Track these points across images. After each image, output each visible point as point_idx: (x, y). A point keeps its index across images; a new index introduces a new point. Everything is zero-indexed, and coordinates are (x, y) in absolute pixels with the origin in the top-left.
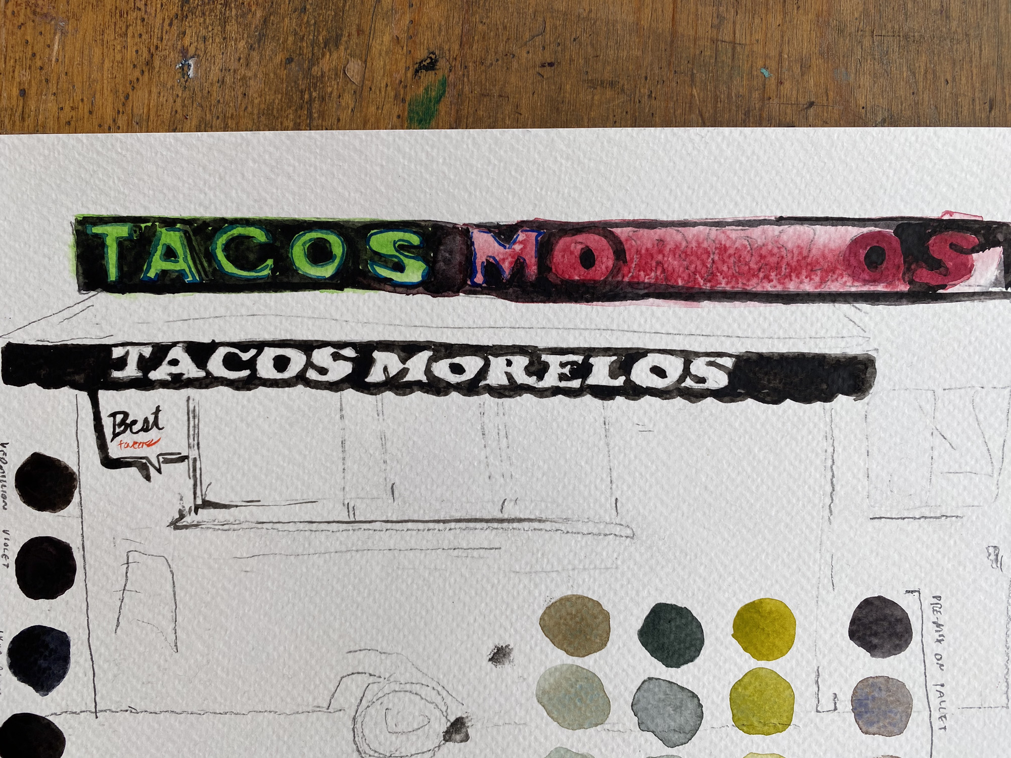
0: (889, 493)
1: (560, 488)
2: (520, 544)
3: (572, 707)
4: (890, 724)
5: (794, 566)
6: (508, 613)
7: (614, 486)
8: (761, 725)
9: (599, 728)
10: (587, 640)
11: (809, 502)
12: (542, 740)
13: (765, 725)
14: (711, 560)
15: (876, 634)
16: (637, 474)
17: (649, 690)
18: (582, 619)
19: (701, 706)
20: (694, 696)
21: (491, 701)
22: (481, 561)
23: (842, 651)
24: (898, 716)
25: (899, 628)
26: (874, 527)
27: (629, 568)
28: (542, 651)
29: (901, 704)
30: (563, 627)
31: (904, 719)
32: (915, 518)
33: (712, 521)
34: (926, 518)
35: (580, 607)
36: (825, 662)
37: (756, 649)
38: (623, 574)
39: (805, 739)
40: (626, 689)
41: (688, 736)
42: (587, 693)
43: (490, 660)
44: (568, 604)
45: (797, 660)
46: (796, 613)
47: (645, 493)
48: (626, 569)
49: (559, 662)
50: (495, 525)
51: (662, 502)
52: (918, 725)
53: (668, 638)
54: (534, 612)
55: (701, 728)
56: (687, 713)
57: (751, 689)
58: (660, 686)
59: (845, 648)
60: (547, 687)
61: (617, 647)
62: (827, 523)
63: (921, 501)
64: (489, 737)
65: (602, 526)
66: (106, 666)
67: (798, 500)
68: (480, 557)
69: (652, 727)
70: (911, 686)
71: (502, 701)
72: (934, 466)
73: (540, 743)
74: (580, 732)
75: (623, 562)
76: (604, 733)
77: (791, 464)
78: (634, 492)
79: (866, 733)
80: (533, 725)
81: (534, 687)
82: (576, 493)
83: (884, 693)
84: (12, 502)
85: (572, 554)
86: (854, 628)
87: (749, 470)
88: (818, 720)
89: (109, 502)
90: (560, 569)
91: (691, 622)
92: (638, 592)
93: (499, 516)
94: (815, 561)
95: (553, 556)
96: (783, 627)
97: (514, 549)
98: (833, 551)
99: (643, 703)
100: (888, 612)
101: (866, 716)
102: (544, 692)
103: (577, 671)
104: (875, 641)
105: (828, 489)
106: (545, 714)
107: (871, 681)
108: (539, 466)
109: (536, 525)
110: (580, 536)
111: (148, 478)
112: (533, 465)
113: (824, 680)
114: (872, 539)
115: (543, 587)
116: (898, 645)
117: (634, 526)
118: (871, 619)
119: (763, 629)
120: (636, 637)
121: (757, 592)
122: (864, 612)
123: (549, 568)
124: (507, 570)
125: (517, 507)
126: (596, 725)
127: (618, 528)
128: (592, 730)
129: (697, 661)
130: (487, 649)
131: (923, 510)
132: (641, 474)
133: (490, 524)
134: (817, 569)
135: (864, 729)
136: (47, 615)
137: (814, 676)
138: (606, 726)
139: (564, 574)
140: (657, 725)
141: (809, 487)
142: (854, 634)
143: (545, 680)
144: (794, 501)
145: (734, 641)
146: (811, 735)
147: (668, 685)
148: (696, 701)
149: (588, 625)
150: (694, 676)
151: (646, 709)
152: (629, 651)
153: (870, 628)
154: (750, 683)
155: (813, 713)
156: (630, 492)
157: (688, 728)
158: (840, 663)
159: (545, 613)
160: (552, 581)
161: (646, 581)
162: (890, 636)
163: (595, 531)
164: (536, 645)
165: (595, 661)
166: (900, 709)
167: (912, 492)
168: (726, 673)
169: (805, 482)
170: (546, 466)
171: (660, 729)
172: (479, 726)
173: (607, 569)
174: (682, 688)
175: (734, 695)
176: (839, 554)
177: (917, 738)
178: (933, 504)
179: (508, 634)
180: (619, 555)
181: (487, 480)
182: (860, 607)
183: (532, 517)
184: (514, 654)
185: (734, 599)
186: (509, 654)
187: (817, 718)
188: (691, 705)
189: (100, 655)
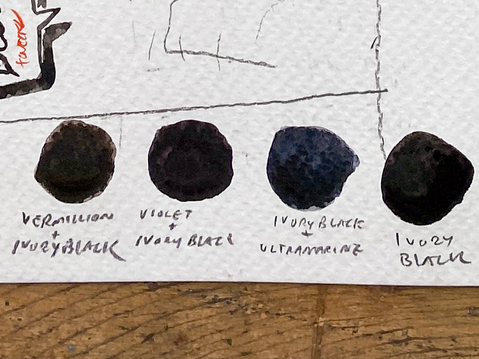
66: (318, 79)
84: (102, 207)
111: (66, 26)
136: (253, 158)
189: (304, 87)
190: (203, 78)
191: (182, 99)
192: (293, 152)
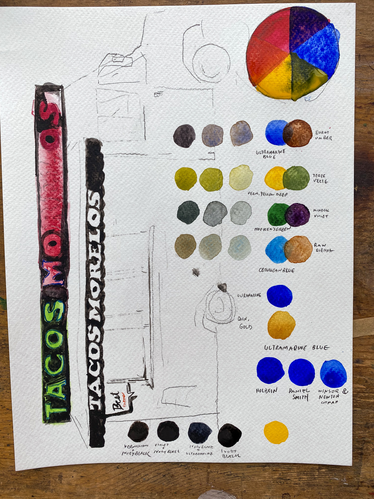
0: (136, 133)
1: (138, 252)
2: (157, 266)
3: (214, 247)
4: (219, 133)
5: (163, 168)
6: (181, 270)
7: (136, 233)
8: (220, 180)
9: (221, 238)
10: (190, 242)
11: (139, 163)
12: (225, 258)
13: (219, 179)
14: (161, 198)
15: (187, 138)
16: (132, 225)
17: (207, 221)
18: (183, 244)
19: (213, 202)
20: (209, 204)
21: (212, 276)
22: (163, 279)
23: (193, 150)
24: (216, 130)
25: (185, 129)
26: (149, 139)
27: (165, 228)
28: (194, 258)
29: (212, 128)
30: (186, 251)
31: (217, 128)
32: (145, 123)
33: (148, 198)
34: (144, 120)
35: (179, 245)
36: (197, 157)
37: (193, 182)
38: (167, 230)
39: (224, 164)
40: (207, 228)
41: (223, 206)
42: (209, 242)
43: (198, 276)
44: (178, 249)
45: (197, 167)
46: (180, 167)
47: (138, 222)
48: (165, 229)
49: (198, 252)
50: (151, 275)
51: (141, 216)
52: (219, 122)
53: (189, 214)
54: (181, 261)
55: (220, 202)
56: (215, 207)
57: (207, 184)
58: (206, 217)
59: (192, 149)
60: (207, 256)
61: (193, 232)
62: (147, 156)
63: (139, 121)
64: (225, 276)
65: (150, 237)
66: (202, 410)
67: (139, 167)
68: (162, 280)
69: (220, 219)
70: (205, 125)
71: (212, 272)
72: (126, 116)
73: (226, 258)
74: (222, 245)
75: (163, 230)
76: (222, 236)
77: (126, 169)
78: (138, 226)
79: (222, 141)
80: (220, 261)
81: (207, 261)
82: (139, 246)
83: (208, 135)
84: (145, 443)
85: (160, 248)
86: (185, 146)
87: (129, 185)
88: (218, 159)
89: (145, 410)
90: (166, 252)
91: (184, 205)
92: (173, 225)
93: (148, 273)
94: (161, 160)
95: (161, 254)
96: (185, 172)
97: (159, 268)
98: (157, 154)
99: (212, 223)
100: (179, 133)
101: (216, 142)
102: (209, 257)
103: (201, 246)
104: (189, 138)
105: (135, 155)
106: (216, 257)
107: (204, 140)
108: (130, 260)
109: (151, 260)
110: (154, 245)
111: (136, 397)
112: (130, 262)
113: (203, 157)
114: (153, 139)
115: (172, 258)
116: (191, 130)
117: (150, 226)
118: (182, 140)
119: (186, 179)
120: (189, 225)
121: (172, 181)
122: (179, 142)
123: (166, 256)
124: (166, 270)
125: (144, 267)
126: (220, 239)
127: (151, 231)
128: (222, 240)
129: (197, 203)
130: (194, 277)
131: (142, 120)
132: (132, 223)
133: (151, 277)
134: (164, 160)
135: (221, 142)
136: (185, 431)
137: (202, 161)
138: (220, 235)
139: (167, 250)
140: (220, 218)
141: (135, 163)
142: (187, 146)
143: (204, 257)
144: (140, 168)
145: (190, 190)
146: (223, 162)
147: (205, 214)
148: (211, 204)
149: (185, 242)
150: (203, 204)
151: (214, 221)
152: (194, 227)
153: (185, 140)
154: (205, 184)
155: (215, 161)
156: (138, 227)
157: (221, 207)
158: (197, 151)
159: (181, 257)
160: (170, 255)
161: (169, 222)
162: (188, 133)
163: (152, 239)
164: (192, 260)
165: (197, 239)
166: (213, 129)
167: (135, 124)
168: (201, 193)
169: (132, 164)
170: (130, 257)
171: (221, 216)
172: (221, 280)
173: (165, 235)
174: (207, 209)
175: (209, 190)
176: (158, 151)
177: (224, 122)
178: (139, 117)
179: (189, 270)
180: (160, 231)
181: (135, 278)
182: (177, 144)
183: (148, 262)
184: (196, 268)
185: (175, 190)
186: (195, 269)
187: (217, 160)
188: (212, 206)
189: (198, 412)
190: (171, 410)
191: (166, 416)
192: (195, 429)
